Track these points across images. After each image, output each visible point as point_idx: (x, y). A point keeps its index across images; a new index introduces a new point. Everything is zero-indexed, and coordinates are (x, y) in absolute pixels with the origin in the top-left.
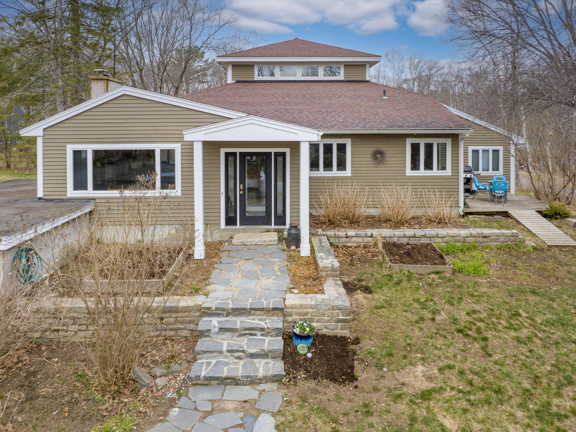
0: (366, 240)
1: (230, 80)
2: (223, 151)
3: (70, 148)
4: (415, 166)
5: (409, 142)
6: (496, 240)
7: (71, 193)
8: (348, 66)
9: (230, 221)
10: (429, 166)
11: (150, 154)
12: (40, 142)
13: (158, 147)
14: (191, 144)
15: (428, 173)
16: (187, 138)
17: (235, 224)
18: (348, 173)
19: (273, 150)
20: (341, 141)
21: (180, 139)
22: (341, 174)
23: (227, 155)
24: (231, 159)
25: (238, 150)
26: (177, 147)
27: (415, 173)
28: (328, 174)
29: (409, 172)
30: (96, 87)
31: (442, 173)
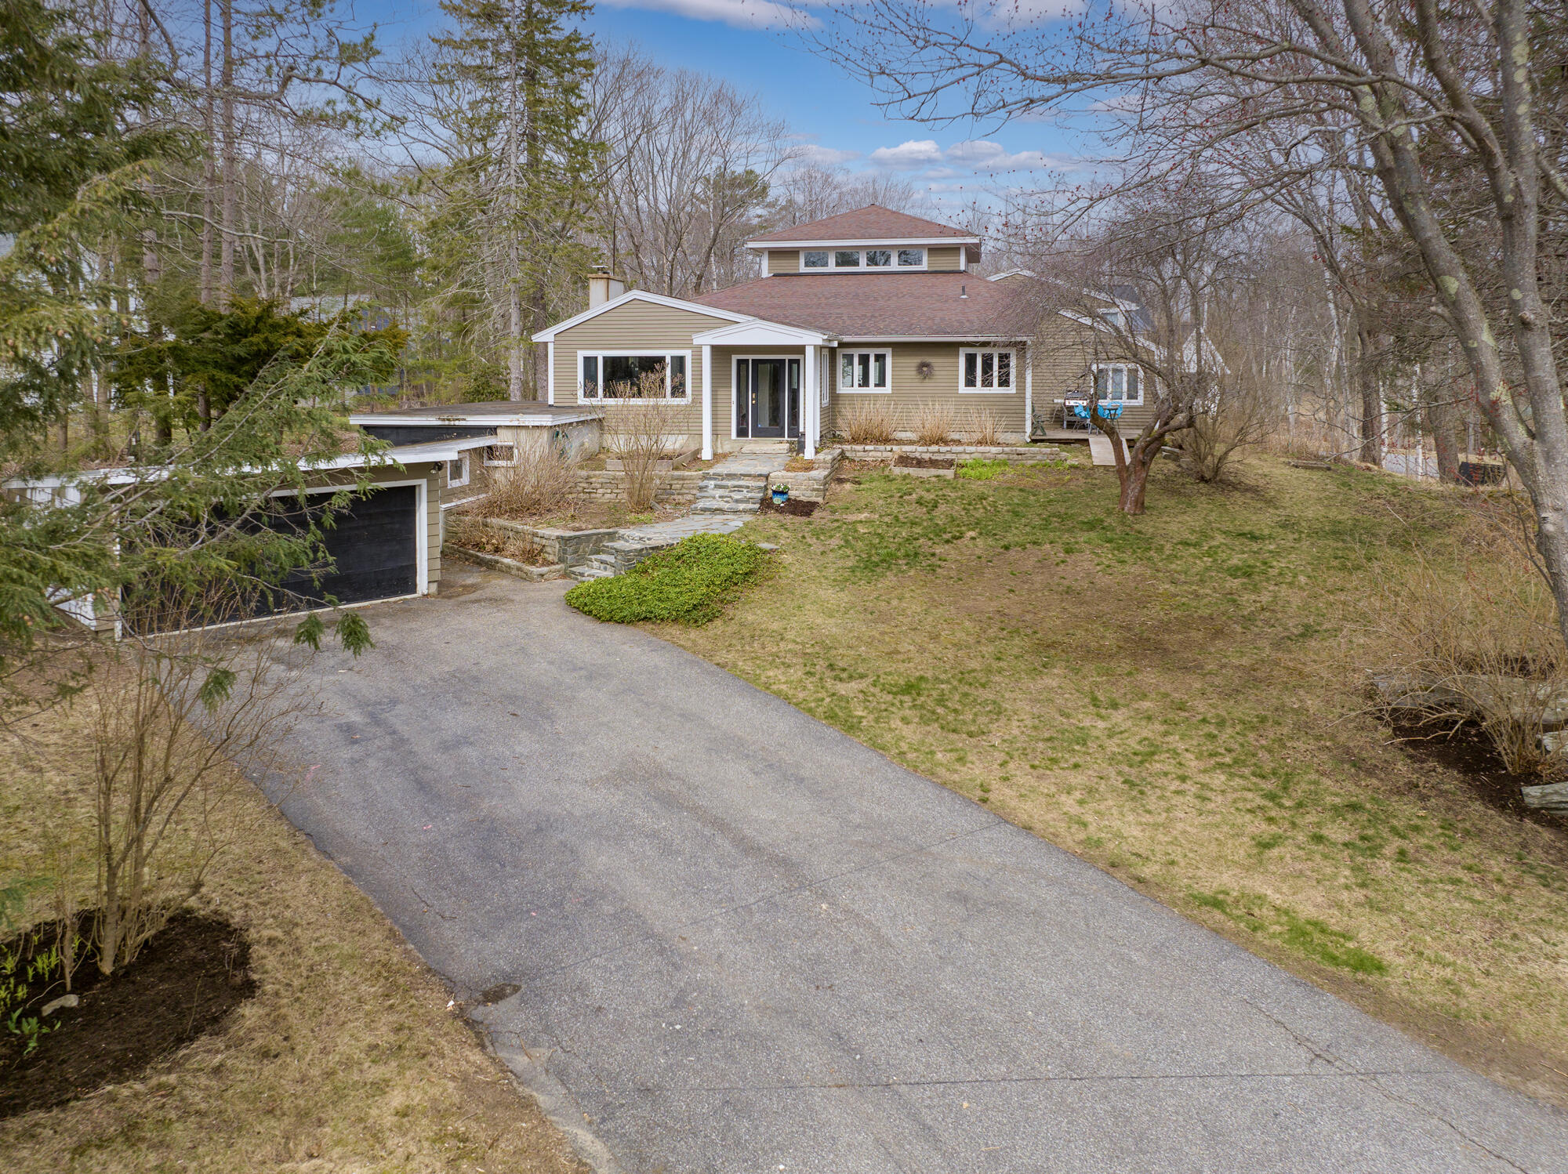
0: (885, 454)
1: (765, 274)
2: (735, 358)
3: (581, 355)
4: (970, 382)
5: (963, 352)
6: (1032, 458)
7: (582, 400)
8: (934, 250)
9: (742, 432)
10: (987, 383)
11: (661, 360)
12: (551, 347)
13: (668, 354)
14: (700, 347)
15: (987, 390)
16: (696, 342)
17: (747, 435)
18: (888, 389)
19: (787, 357)
20: (880, 351)
21: (688, 344)
22: (880, 390)
23: (739, 362)
24: (743, 366)
25: (750, 357)
26: (687, 354)
27: (971, 390)
28: (864, 390)
29: (962, 389)
30: (597, 288)
31: (1003, 390)
